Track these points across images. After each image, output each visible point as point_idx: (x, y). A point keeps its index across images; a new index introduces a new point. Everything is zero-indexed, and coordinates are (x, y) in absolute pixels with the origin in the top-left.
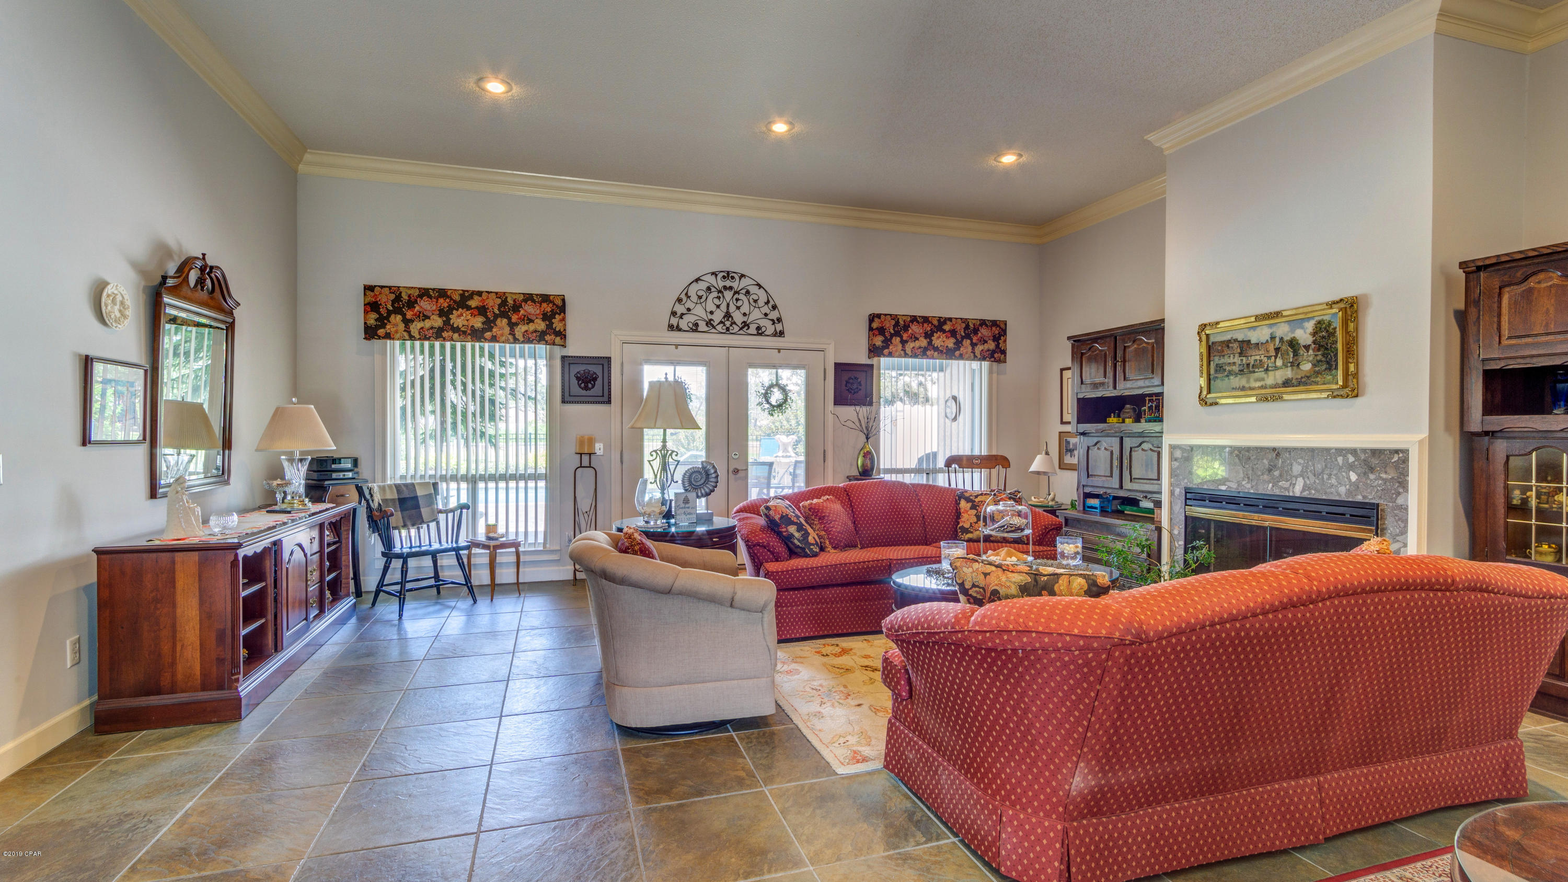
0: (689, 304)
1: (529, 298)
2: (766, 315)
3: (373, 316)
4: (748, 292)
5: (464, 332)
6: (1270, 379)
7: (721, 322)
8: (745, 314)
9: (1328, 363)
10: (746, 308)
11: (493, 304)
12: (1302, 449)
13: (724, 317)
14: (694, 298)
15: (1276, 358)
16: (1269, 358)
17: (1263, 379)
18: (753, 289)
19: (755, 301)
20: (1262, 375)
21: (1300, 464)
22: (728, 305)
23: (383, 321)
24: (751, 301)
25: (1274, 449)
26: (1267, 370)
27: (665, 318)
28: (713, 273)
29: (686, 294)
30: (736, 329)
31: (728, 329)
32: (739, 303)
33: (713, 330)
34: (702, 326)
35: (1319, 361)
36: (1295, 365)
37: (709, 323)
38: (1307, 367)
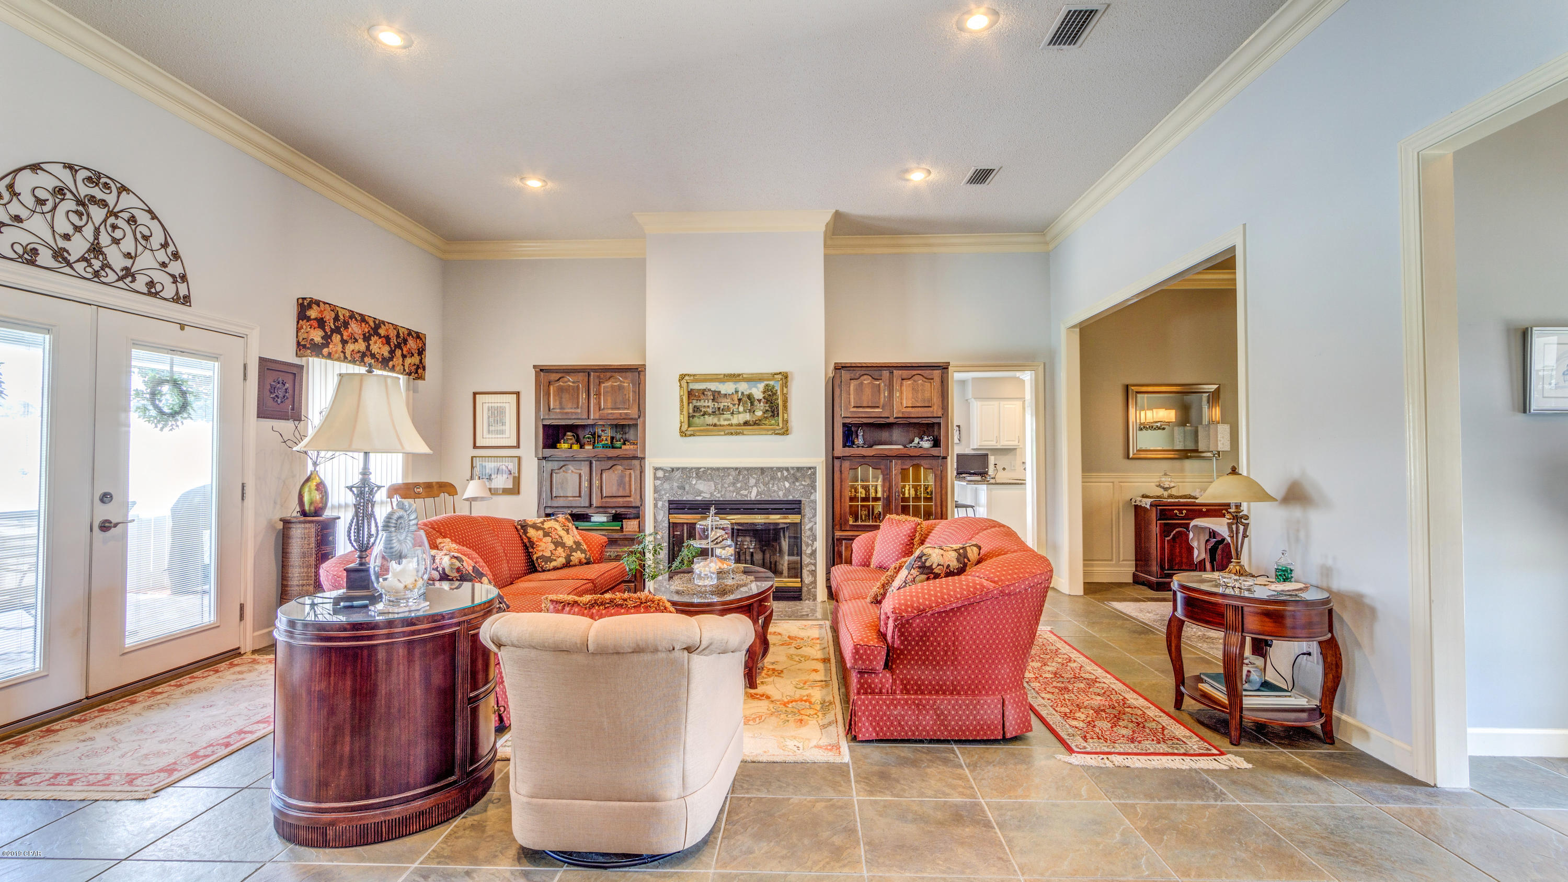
2: (164, 265)
4: (134, 219)
6: (736, 420)
7: (83, 259)
8: (128, 255)
9: (773, 412)
10: (128, 245)
12: (755, 468)
13: (89, 251)
15: (739, 405)
16: (734, 405)
17: (729, 420)
18: (143, 217)
19: (146, 238)
20: (729, 416)
21: (754, 478)
22: (97, 231)
24: (139, 236)
25: (736, 469)
26: (732, 413)
28: (70, 167)
29: (10, 187)
30: (112, 276)
31: (96, 273)
32: (118, 234)
33: (67, 270)
34: (45, 257)
35: (767, 411)
36: (752, 411)
37: (60, 254)
38: (759, 413)
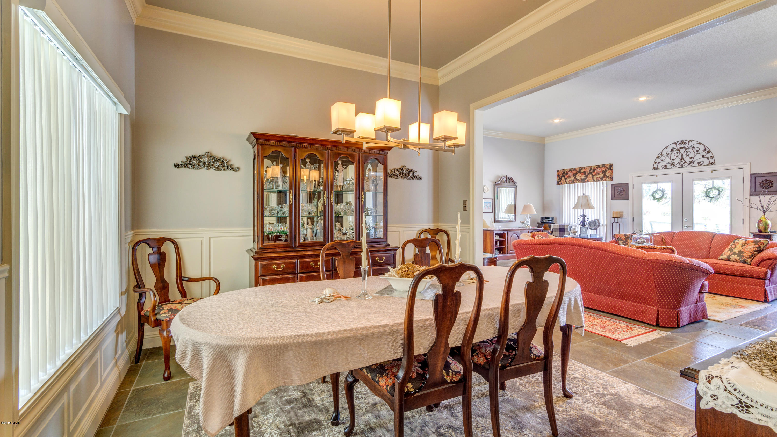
0: (663, 158)
1: (598, 167)
2: (703, 156)
3: (558, 178)
4: (693, 148)
5: (580, 180)
7: (679, 163)
8: (691, 158)
10: (692, 155)
11: (588, 171)
13: (680, 161)
14: (665, 155)
18: (697, 146)
19: (698, 151)
22: (682, 155)
23: (560, 179)
24: (695, 151)
27: (651, 165)
28: (674, 143)
29: (661, 154)
30: (686, 165)
31: (682, 165)
32: (688, 153)
33: (675, 167)
34: (669, 166)
